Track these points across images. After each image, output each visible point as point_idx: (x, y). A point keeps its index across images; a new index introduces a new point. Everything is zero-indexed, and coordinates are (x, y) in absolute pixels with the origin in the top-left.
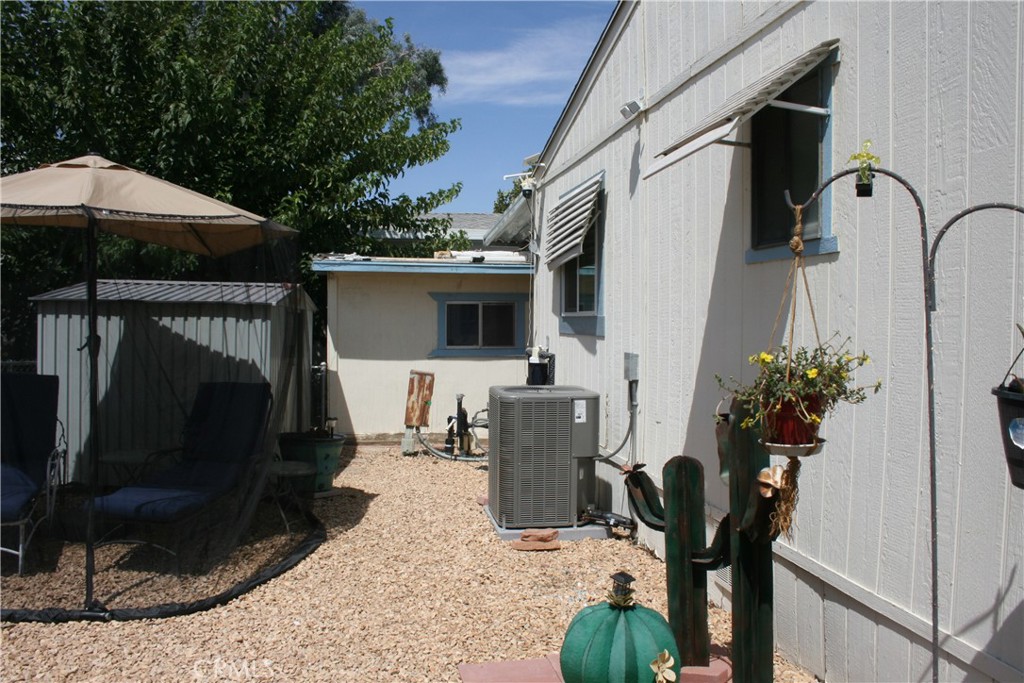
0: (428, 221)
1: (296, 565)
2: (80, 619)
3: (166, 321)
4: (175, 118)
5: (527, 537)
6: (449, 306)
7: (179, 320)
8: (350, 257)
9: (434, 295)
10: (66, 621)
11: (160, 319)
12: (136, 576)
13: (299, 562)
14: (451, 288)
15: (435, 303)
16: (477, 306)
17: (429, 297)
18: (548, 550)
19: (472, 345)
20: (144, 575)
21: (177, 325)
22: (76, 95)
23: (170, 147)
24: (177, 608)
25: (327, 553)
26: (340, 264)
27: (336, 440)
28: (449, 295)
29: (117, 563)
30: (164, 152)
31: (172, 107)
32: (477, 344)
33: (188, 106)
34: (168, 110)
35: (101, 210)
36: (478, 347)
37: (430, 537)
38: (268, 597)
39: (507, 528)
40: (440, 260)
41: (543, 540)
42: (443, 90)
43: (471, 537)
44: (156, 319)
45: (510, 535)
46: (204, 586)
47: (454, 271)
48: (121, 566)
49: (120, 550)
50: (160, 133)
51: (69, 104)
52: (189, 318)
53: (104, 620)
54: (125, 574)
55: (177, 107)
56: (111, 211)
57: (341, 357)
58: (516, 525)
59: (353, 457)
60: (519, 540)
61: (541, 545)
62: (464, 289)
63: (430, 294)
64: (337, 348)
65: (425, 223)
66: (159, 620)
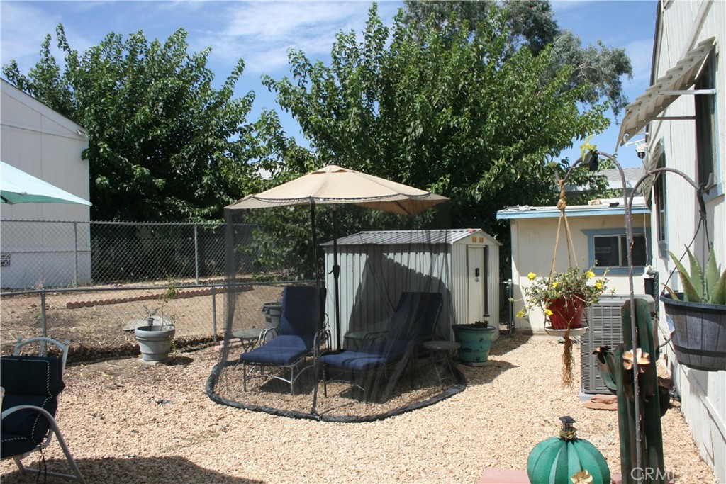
0: (599, 177)
1: (435, 403)
2: (306, 418)
3: (391, 256)
4: (414, 131)
5: (594, 399)
6: (596, 238)
7: (399, 254)
8: (522, 208)
9: (585, 231)
10: (300, 418)
11: (388, 254)
12: (347, 400)
13: (438, 402)
14: (597, 226)
15: (586, 237)
16: (616, 238)
17: (581, 233)
18: (610, 410)
19: (614, 265)
20: (351, 401)
21: (398, 258)
22: (357, 123)
23: (413, 147)
24: (354, 418)
25: (458, 398)
26: (515, 214)
27: (490, 329)
28: (596, 231)
29: (341, 394)
30: (409, 151)
31: (412, 124)
32: (618, 265)
33: (421, 123)
34: (409, 126)
35: (319, 198)
36: (619, 267)
37: (530, 394)
38: (408, 418)
39: (586, 393)
40: (592, 206)
41: (605, 402)
42: (630, 76)
43: (559, 397)
44: (386, 254)
45: (585, 397)
46: (379, 409)
47: (595, 214)
48: (342, 395)
49: (346, 386)
50: (407, 140)
51: (353, 129)
52: (397, 254)
53: (318, 421)
54: (341, 399)
55: (415, 123)
56: (325, 199)
57: (522, 275)
58: (591, 391)
59: (524, 343)
60: (589, 401)
61: (604, 406)
62: (606, 226)
63: (582, 231)
64: (518, 270)
65: (597, 179)
66: (344, 424)
